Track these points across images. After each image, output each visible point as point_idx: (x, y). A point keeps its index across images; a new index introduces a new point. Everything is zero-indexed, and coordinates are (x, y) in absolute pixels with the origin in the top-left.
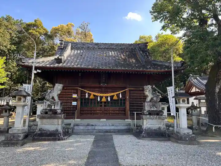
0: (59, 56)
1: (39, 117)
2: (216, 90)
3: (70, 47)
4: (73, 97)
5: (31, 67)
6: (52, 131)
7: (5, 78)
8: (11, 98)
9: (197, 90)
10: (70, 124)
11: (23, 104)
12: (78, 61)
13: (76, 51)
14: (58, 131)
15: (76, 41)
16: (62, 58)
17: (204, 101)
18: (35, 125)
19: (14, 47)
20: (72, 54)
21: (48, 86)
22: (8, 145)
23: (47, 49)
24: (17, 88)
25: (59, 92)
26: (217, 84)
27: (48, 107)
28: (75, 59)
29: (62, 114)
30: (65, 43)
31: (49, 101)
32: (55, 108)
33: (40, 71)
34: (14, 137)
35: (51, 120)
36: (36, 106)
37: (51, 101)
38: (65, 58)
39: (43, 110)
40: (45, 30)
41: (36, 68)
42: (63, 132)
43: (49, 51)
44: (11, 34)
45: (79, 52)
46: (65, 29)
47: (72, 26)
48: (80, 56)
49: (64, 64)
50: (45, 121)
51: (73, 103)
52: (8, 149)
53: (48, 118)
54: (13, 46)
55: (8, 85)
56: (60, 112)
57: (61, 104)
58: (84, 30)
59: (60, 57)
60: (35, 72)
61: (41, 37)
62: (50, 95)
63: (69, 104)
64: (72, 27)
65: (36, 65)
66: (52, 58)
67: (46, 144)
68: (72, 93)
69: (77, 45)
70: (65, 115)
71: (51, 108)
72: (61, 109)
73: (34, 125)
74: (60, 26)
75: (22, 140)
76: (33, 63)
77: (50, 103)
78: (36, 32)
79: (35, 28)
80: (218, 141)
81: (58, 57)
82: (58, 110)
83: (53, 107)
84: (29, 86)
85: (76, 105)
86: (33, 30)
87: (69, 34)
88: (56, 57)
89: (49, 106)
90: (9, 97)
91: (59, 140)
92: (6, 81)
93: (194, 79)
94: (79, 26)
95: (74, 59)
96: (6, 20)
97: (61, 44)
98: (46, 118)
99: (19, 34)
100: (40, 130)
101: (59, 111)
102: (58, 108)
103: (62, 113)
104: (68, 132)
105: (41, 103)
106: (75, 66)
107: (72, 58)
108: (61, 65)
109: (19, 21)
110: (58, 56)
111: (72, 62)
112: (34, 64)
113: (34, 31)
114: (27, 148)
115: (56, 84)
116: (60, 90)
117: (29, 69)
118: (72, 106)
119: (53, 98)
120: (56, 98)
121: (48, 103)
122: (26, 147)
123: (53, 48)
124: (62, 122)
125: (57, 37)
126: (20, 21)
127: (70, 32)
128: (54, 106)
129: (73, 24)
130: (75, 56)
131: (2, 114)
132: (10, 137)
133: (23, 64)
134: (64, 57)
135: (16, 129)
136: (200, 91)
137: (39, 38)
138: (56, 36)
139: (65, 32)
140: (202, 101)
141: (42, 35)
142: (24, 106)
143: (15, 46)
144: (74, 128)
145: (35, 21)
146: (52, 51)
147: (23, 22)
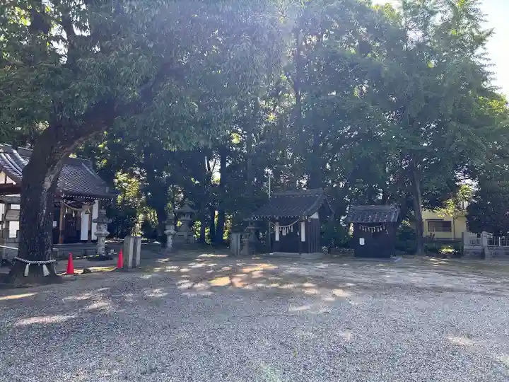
2: (46, 183)
9: (9, 181)
17: (18, 207)
26: (49, 169)
80: (31, 294)
93: (4, 153)
136: (14, 183)
140: (13, 207)
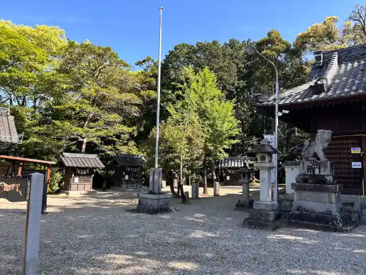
0: (317, 81)
1: (294, 187)
3: (335, 61)
4: (353, 152)
5: (273, 107)
6: (320, 213)
7: (237, 130)
8: (246, 157)
10: (352, 204)
11: (268, 165)
12: (357, 82)
13: (350, 65)
14: (331, 214)
15: (345, 46)
16: (325, 83)
18: (288, 200)
19: (243, 83)
20: (342, 71)
21: (298, 137)
22: (254, 227)
23: (290, 75)
24: (251, 143)
25: (326, 145)
27: (308, 172)
28: (351, 80)
29: (337, 184)
30: (325, 55)
31: (308, 160)
32: (321, 172)
33: (287, 112)
34: (261, 215)
35: (317, 195)
36: (284, 169)
37: (312, 160)
38: (330, 82)
39: (300, 175)
40: (285, 44)
41: (281, 108)
42: (342, 217)
43: (294, 77)
44: (237, 64)
45: (356, 64)
46: (320, 31)
47: (335, 20)
48: (360, 72)
49: (330, 94)
50: (305, 194)
51: (353, 163)
52: (255, 231)
53: (311, 190)
54: (242, 81)
55: (240, 139)
56: (332, 181)
57: (332, 165)
58: (361, 20)
59: (319, 82)
60: (280, 114)
61: (279, 58)
62: (310, 150)
63: (346, 166)
64: (334, 24)
65: (280, 103)
66: (305, 87)
67: (313, 235)
68: (350, 146)
69: (351, 52)
70: (341, 186)
71: (314, 172)
72: (331, 174)
73: (285, 199)
74: (310, 28)
75: (273, 221)
76: (275, 100)
77: (310, 165)
78: (272, 51)
79: (269, 45)
81: (316, 83)
82: (328, 176)
83: (317, 172)
84: (273, 137)
85: (360, 167)
86: (267, 49)
87: (330, 38)
88: (312, 83)
89: (309, 168)
90: (242, 156)
91: (336, 230)
92: (238, 133)
94: (348, 16)
95: (347, 81)
96: (230, 46)
97: (318, 59)
98: (306, 190)
99: (248, 62)
100: (298, 209)
101: (330, 178)
102: (326, 172)
103: (335, 182)
104: (350, 219)
105: (292, 164)
106: (352, 93)
107: (344, 79)
108: (322, 95)
109: (246, 43)
110: (315, 81)
111: (344, 87)
112: (277, 101)
113: (268, 51)
114: (282, 236)
115: (319, 131)
116: (328, 141)
117: (270, 110)
118: (352, 171)
119: (315, 155)
120: (321, 155)
121: (308, 163)
122: (281, 233)
123: (300, 70)
124: (338, 199)
125: (307, 50)
126: (248, 42)
127: (330, 32)
128: (319, 168)
129: (335, 17)
130: (348, 74)
131: (240, 181)
132: (256, 215)
133: (260, 105)
134: (326, 80)
135: (263, 203)
137: (276, 60)
138: (304, 49)
139: (321, 37)
141: (281, 54)
142: (270, 169)
143: (244, 81)
144: (362, 212)
145: (269, 34)
146: (299, 76)
147: (252, 41)
